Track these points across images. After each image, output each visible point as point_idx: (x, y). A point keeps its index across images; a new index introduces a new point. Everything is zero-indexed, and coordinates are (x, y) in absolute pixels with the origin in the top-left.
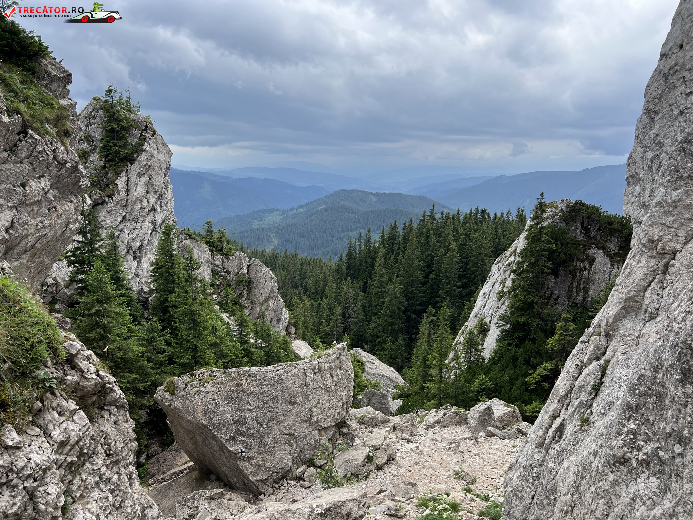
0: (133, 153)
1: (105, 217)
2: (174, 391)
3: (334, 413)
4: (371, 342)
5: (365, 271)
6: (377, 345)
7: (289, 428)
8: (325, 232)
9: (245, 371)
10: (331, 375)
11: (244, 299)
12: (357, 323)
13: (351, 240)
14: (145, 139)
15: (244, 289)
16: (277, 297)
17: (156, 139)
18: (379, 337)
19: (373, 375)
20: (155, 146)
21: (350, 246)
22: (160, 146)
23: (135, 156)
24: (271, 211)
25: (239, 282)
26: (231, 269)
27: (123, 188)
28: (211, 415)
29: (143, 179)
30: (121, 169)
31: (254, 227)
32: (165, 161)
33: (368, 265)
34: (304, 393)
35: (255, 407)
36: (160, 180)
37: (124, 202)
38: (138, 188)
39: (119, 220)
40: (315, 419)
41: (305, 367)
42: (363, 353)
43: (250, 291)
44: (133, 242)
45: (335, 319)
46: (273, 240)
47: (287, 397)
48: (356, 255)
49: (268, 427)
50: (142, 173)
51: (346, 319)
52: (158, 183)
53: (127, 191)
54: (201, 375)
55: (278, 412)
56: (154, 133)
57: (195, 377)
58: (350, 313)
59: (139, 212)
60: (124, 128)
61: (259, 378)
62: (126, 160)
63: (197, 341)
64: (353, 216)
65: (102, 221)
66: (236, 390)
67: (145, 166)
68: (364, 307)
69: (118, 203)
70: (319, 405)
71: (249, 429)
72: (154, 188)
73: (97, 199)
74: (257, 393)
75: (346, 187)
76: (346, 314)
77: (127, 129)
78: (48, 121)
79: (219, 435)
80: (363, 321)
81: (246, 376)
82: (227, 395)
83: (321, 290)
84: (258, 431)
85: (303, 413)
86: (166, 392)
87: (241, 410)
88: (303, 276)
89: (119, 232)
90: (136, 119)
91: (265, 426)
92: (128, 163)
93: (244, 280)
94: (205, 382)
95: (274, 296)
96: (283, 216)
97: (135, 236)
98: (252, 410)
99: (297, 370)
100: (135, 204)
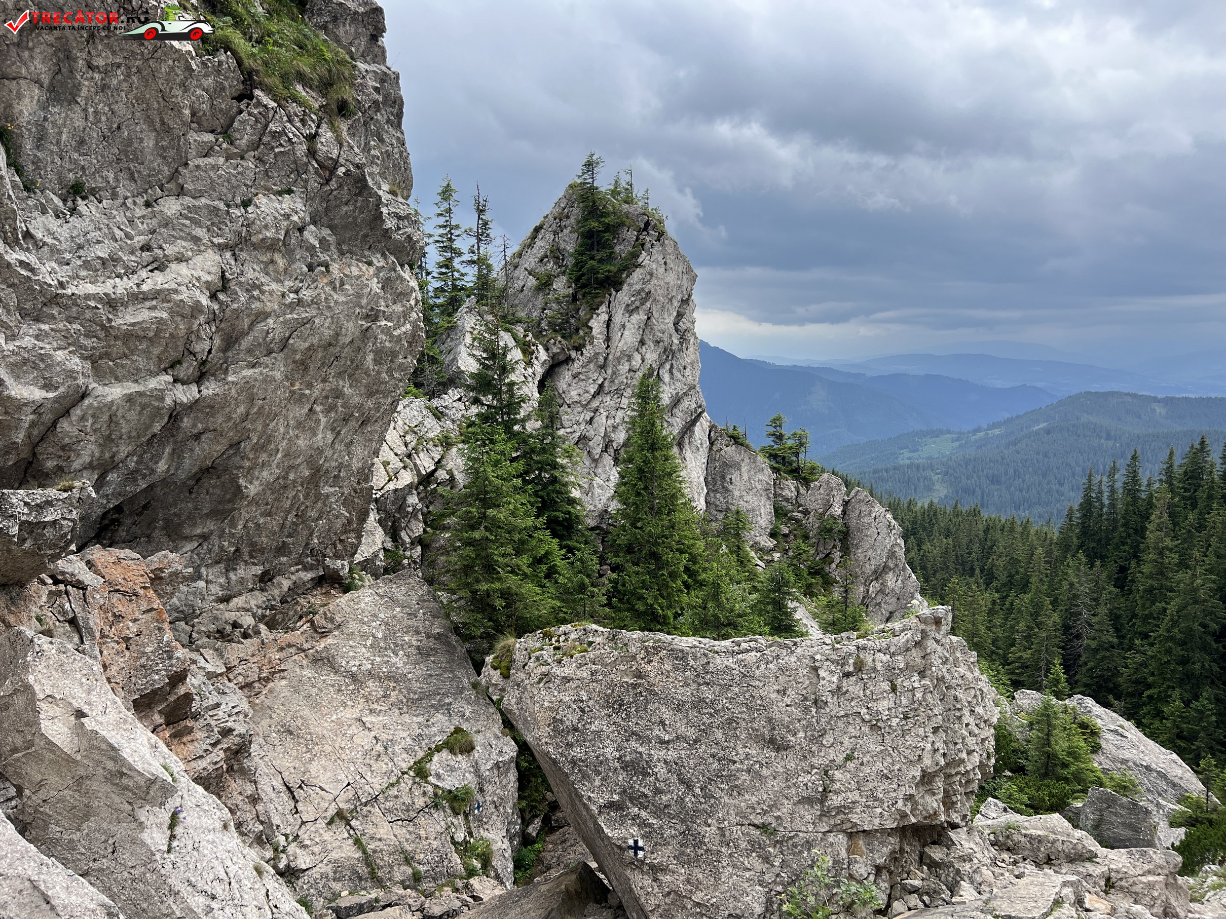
0: (621, 271)
1: (570, 385)
2: (509, 669)
3: (893, 795)
4: (1131, 695)
5: (1123, 544)
6: (1145, 704)
7: (765, 812)
8: (1044, 475)
9: (659, 640)
10: (894, 689)
11: (834, 566)
12: (1096, 651)
13: (1090, 475)
14: (643, 245)
15: (834, 547)
16: (904, 569)
17: (663, 245)
18: (1149, 686)
19: (1122, 763)
20: (660, 258)
21: (1089, 489)
22: (670, 259)
23: (624, 276)
24: (936, 434)
25: (826, 531)
26: (811, 507)
27: (601, 333)
28: (570, 738)
29: (635, 318)
30: (599, 300)
31: (901, 462)
32: (680, 287)
33: (1132, 531)
34: (810, 724)
35: (677, 738)
36: (667, 321)
37: (601, 359)
38: (626, 333)
39: (592, 391)
40: (835, 800)
41: (817, 653)
42: (1098, 709)
43: (846, 550)
44: (614, 431)
45: (1044, 635)
46: (937, 487)
47: (760, 724)
48: (1101, 509)
49: (708, 796)
50: (634, 306)
51: (1070, 640)
52: (663, 327)
53: (608, 339)
54: (562, 638)
55: (735, 762)
56: (661, 234)
57: (550, 640)
58: (1080, 626)
59: (627, 378)
60: (608, 228)
61: (692, 663)
62: (609, 285)
63: (656, 598)
64: (1110, 443)
65: (564, 392)
66: (634, 686)
67: (639, 293)
68: (1115, 618)
69: (590, 362)
70: (851, 765)
71: (658, 791)
72: (654, 335)
73: (558, 353)
74: (684, 702)
75: (1096, 387)
76: (1070, 628)
77: (614, 229)
78: (301, 77)
79: (584, 790)
80: (1113, 647)
81: (661, 654)
82: (611, 695)
83: (1022, 579)
84: (681, 800)
85: (804, 779)
86: (495, 669)
87: (641, 737)
88: (987, 550)
89: (592, 414)
90: (631, 210)
91: (698, 791)
92: (612, 289)
93: (836, 530)
94: (564, 654)
95: (896, 565)
96: (958, 443)
97: (617, 420)
98: (668, 742)
99: (793, 659)
100: (619, 362)
